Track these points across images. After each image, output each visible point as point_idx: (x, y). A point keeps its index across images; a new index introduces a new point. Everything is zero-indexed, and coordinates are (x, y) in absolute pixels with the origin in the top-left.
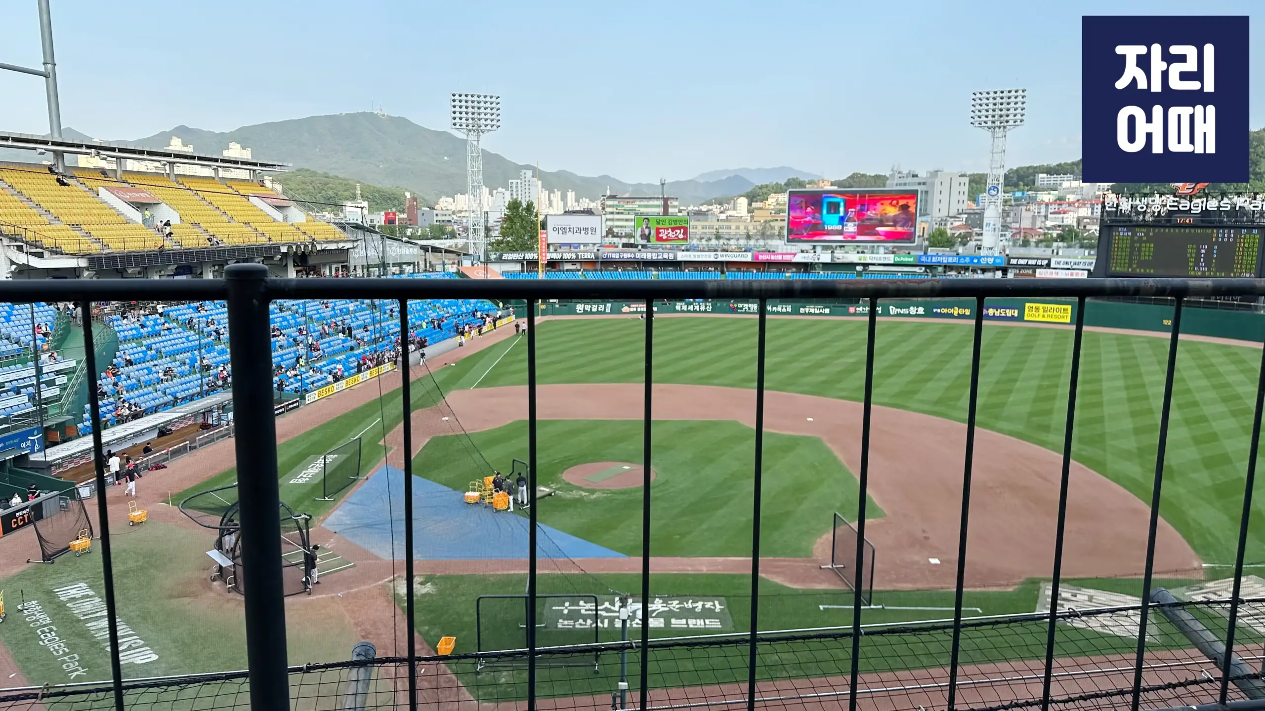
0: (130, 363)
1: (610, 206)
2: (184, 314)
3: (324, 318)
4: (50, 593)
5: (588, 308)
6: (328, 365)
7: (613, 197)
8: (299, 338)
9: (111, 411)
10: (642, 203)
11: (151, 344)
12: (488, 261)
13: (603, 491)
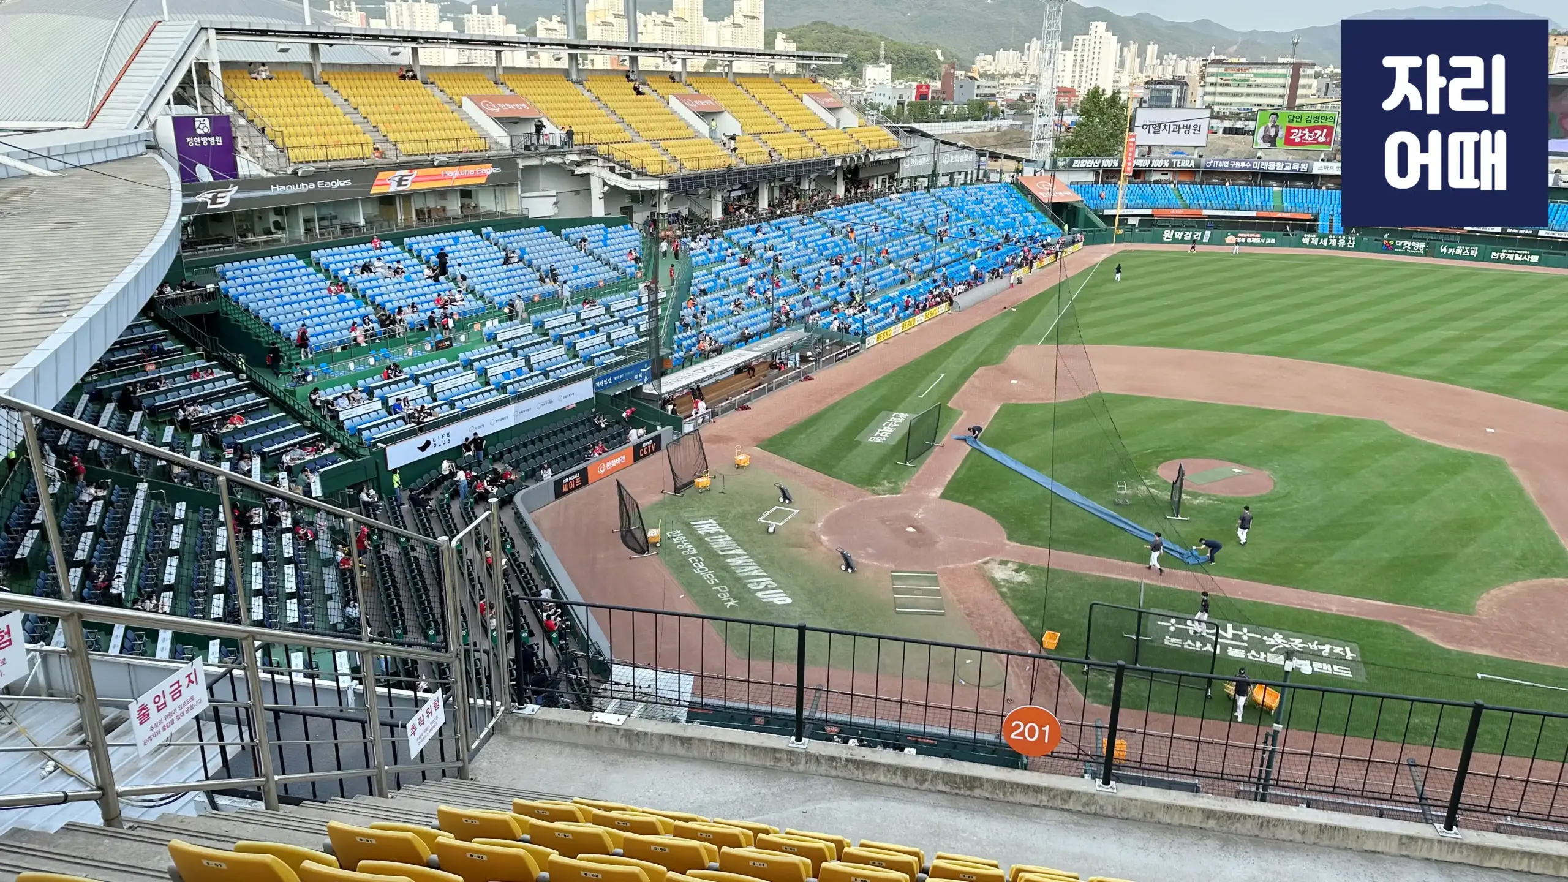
0: (704, 292)
1: (1212, 75)
2: (744, 238)
3: (874, 244)
4: (688, 525)
5: (1179, 235)
6: (883, 302)
7: (1218, 62)
8: (852, 268)
9: (694, 345)
10: (1260, 71)
11: (719, 272)
12: (1055, 168)
13: (1209, 497)
